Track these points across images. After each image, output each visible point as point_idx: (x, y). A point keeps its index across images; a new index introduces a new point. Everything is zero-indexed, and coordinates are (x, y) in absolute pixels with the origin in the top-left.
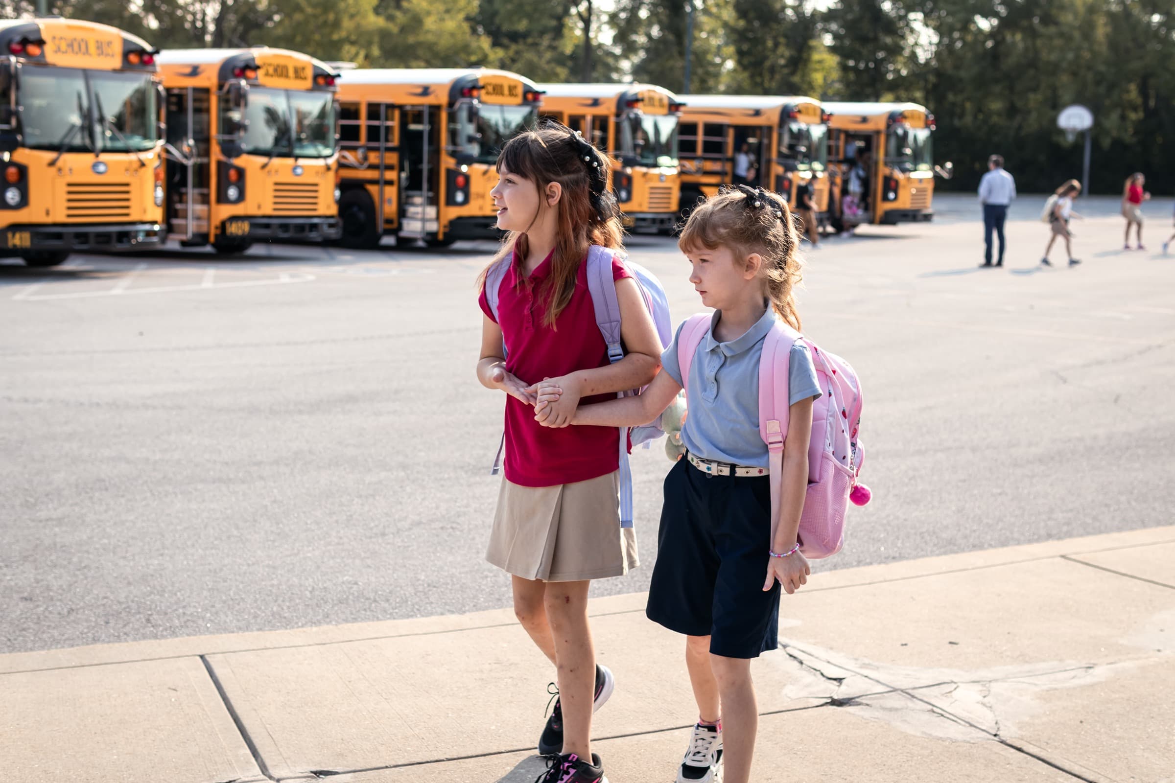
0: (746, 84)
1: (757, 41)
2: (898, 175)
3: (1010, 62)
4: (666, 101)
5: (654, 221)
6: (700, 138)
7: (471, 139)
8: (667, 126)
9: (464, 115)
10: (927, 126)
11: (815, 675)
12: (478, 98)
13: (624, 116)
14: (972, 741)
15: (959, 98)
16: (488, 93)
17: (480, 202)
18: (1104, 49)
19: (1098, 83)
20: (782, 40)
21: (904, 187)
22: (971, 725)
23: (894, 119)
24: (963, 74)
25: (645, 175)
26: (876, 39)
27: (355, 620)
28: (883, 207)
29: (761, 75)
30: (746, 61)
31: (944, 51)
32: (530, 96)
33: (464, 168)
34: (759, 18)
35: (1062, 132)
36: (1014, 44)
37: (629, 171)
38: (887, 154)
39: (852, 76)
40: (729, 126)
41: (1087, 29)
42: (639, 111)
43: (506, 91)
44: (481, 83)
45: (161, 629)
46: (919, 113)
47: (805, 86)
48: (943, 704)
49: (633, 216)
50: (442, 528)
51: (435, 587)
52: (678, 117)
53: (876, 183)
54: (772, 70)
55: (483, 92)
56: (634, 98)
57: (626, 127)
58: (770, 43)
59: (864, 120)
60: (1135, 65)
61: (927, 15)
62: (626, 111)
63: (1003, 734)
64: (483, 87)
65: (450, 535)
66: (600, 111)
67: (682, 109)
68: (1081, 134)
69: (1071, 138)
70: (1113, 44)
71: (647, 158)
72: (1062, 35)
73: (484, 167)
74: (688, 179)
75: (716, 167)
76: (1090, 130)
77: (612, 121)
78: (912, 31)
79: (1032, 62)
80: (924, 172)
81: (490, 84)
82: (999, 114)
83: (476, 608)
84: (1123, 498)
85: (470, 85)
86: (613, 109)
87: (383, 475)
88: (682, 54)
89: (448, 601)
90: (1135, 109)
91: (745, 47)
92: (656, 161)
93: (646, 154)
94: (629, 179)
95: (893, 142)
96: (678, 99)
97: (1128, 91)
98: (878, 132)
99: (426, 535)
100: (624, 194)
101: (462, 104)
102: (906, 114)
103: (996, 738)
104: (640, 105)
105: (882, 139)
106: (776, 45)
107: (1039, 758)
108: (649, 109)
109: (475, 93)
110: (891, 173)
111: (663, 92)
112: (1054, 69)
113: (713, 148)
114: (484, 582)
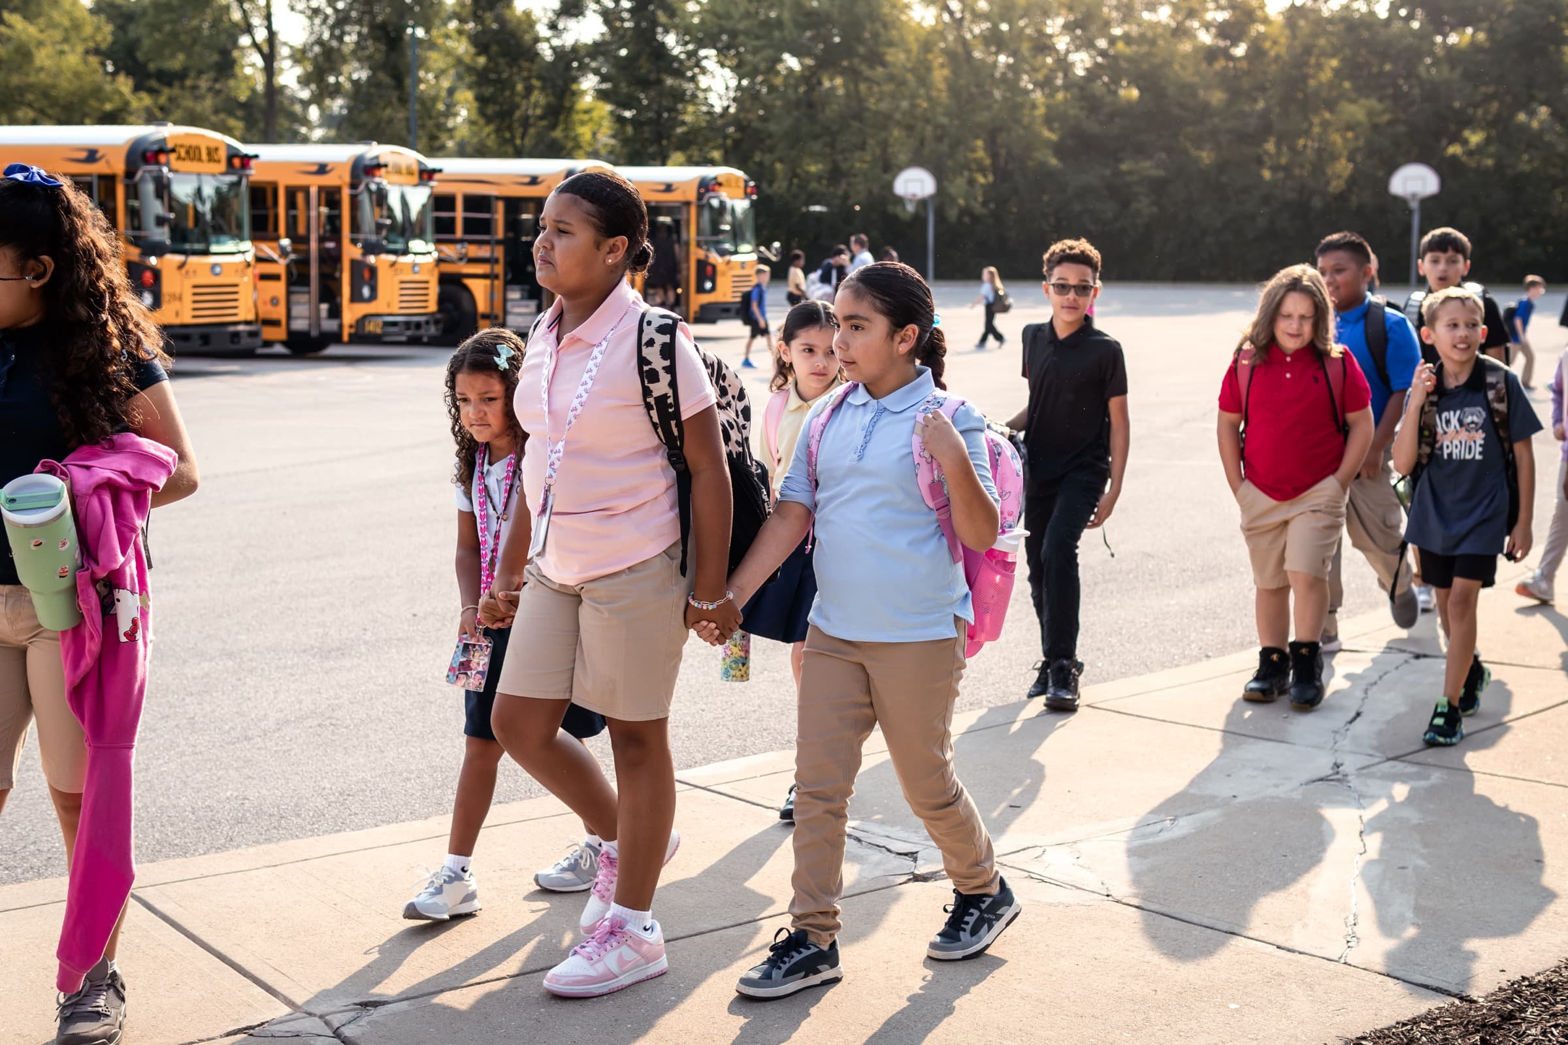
0: (491, 142)
1: (504, 85)
2: (714, 257)
3: (830, 112)
4: (415, 168)
5: (408, 325)
6: (459, 214)
7: (160, 221)
8: (419, 197)
9: (149, 188)
10: (747, 195)
11: (881, 852)
12: (167, 164)
13: (362, 187)
14: (1087, 904)
15: (768, 158)
16: (179, 158)
17: (176, 305)
18: (944, 97)
19: (939, 139)
20: (536, 83)
21: (724, 274)
22: (1077, 888)
23: (706, 186)
24: (772, 127)
25: (393, 264)
26: (660, 82)
27: (268, 840)
28: (697, 301)
29: (510, 128)
30: (491, 110)
31: (745, 97)
32: (237, 162)
33: (153, 260)
34: (505, 54)
35: (900, 201)
36: (833, 89)
37: (372, 259)
38: (699, 232)
39: (630, 130)
40: (498, 198)
41: (922, 71)
42: (383, 180)
43: (204, 156)
44: (170, 145)
45: (19, 871)
46: (737, 179)
47: (570, 144)
48: (1036, 868)
49: (380, 320)
50: (319, 725)
51: (349, 795)
52: (432, 188)
53: (688, 269)
54: (525, 122)
55: (173, 156)
56: (374, 162)
57: (365, 200)
58: (520, 87)
59: (669, 188)
60: (983, 117)
61: (720, 51)
62: (365, 180)
63: (1116, 894)
64: (173, 150)
65: (333, 733)
66: (328, 180)
67: (437, 176)
68: (923, 203)
69: (910, 208)
70: (954, 90)
71: (395, 242)
72: (891, 78)
73: (179, 258)
74: (447, 268)
75: (484, 252)
76: (932, 197)
77: (346, 193)
78: (704, 71)
79: (856, 112)
80: (747, 254)
81: (182, 146)
82: (819, 178)
83: (414, 815)
84: (1114, 640)
85: (156, 147)
86: (347, 178)
87: (206, 666)
88: (403, 101)
89: (377, 810)
90: (982, 170)
91: (489, 91)
92: (408, 247)
93: (392, 237)
94: (373, 271)
95: (706, 215)
96: (432, 163)
97: (974, 150)
98: (687, 204)
99: (303, 734)
100: (366, 291)
101: (144, 172)
102: (720, 180)
103: (1110, 898)
104: (383, 170)
105: (693, 211)
106: (529, 90)
107: (1162, 914)
108: (396, 178)
109: (162, 158)
110: (707, 257)
111: (409, 157)
112: (885, 121)
113: (478, 228)
114: (409, 785)
